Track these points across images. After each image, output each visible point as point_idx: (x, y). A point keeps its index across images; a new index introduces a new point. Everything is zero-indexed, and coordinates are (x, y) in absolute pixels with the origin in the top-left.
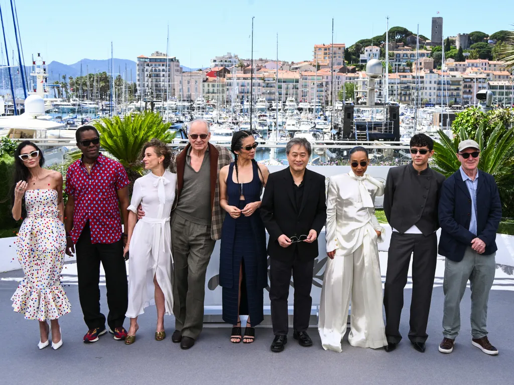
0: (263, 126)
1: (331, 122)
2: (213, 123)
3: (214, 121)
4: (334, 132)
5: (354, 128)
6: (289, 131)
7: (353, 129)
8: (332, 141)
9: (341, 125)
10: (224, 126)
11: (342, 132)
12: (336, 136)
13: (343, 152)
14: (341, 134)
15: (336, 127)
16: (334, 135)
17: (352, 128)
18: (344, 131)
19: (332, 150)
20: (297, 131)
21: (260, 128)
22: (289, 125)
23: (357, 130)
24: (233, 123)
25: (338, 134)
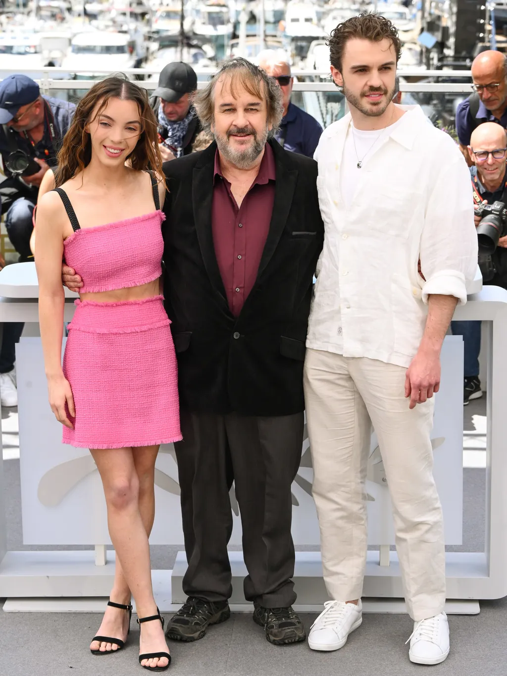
0: (214, 25)
1: (423, 9)
2: (67, 14)
3: (69, 10)
4: (430, 40)
5: (488, 27)
6: (295, 39)
7: (483, 31)
8: (422, 71)
9: (449, 21)
10: (100, 22)
11: (451, 41)
12: (434, 55)
13: (451, 101)
14: (449, 48)
15: (432, 26)
16: (428, 51)
17: (482, 28)
18: (457, 35)
19: (421, 95)
20: (317, 38)
21: (207, 30)
22: (295, 20)
23: (498, 33)
24: (134, 15)
25: (441, 46)
